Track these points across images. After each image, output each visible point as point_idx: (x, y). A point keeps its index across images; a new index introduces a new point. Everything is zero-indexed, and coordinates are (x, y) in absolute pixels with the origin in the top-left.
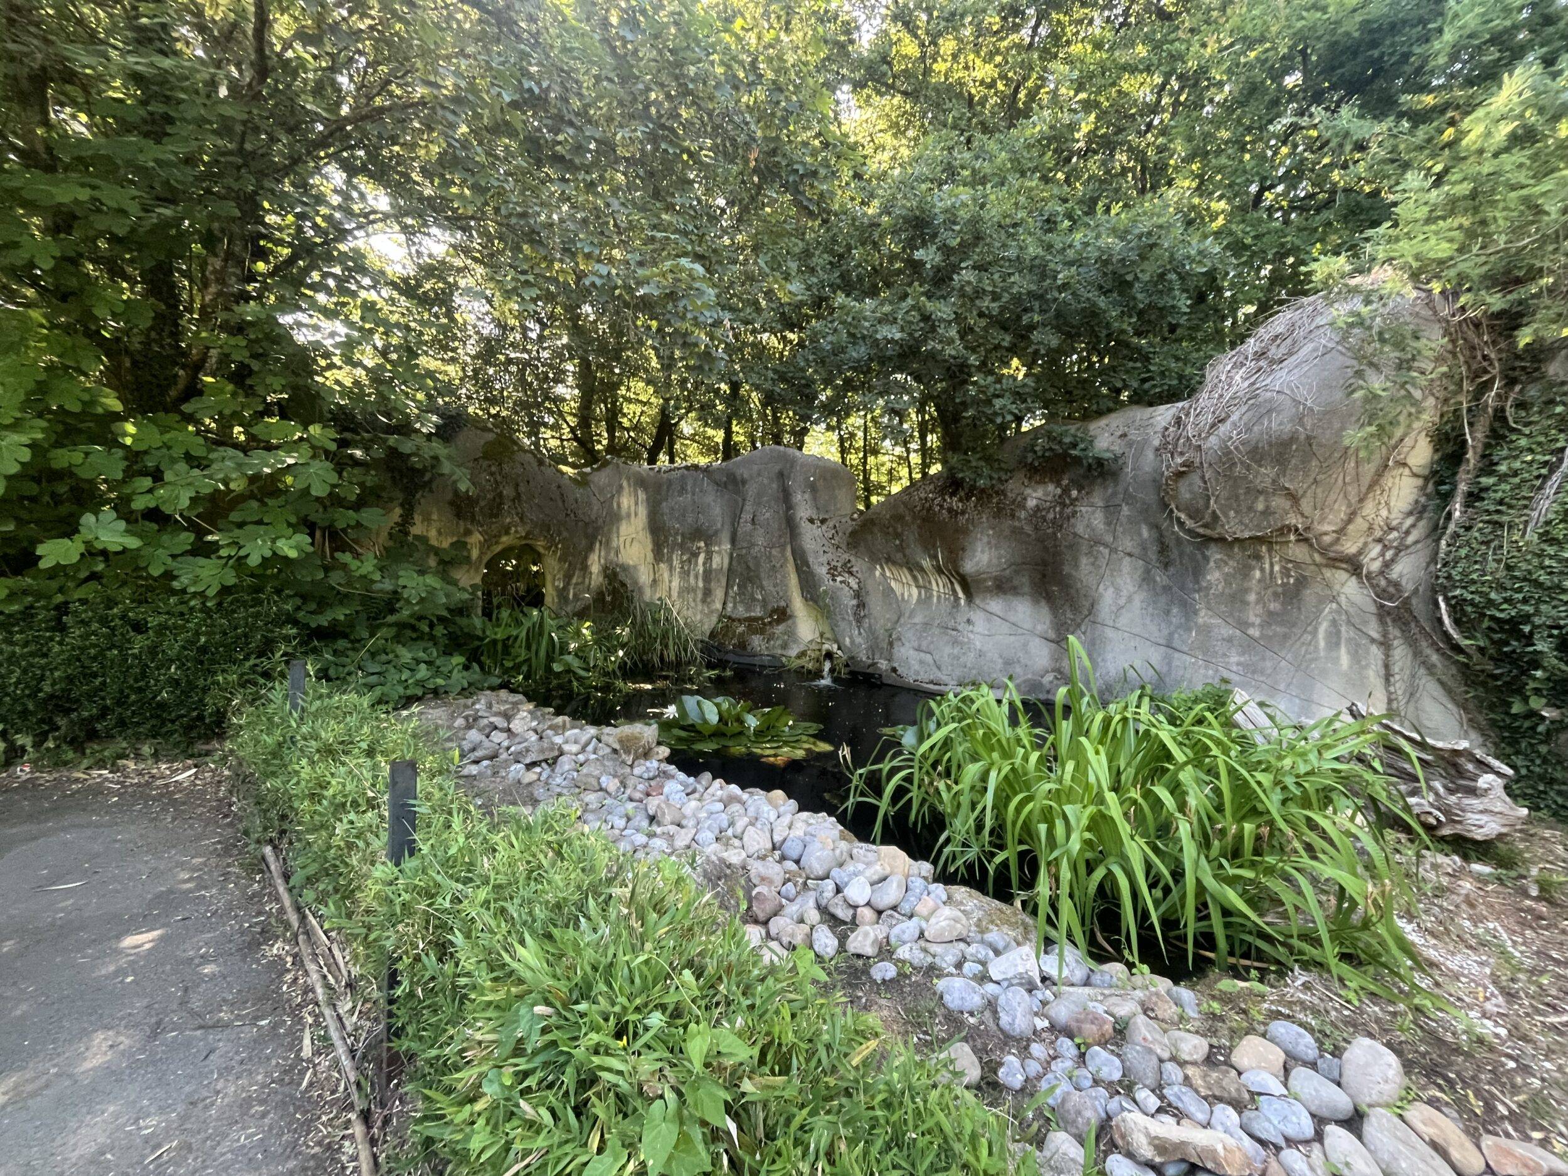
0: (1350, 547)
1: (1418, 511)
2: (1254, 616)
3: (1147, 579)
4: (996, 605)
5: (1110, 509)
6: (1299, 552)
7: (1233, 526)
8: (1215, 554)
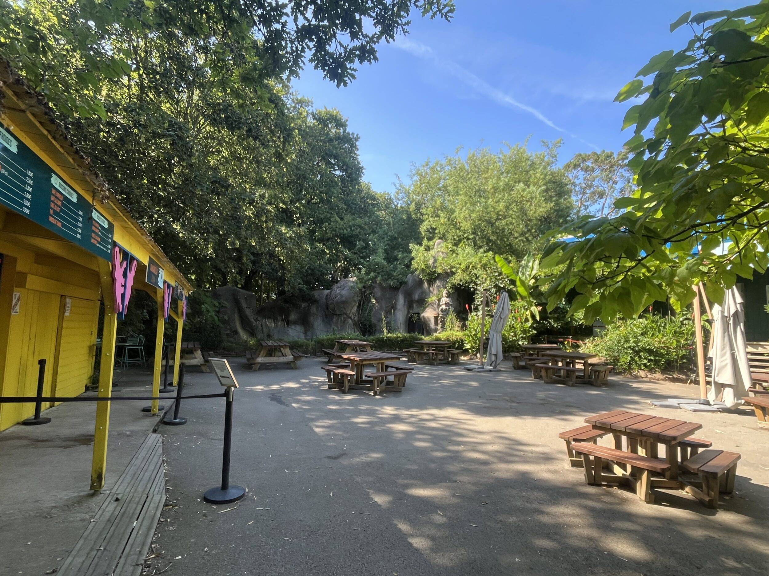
0: (350, 315)
1: (357, 310)
2: (339, 326)
4: (293, 327)
5: (317, 308)
6: (345, 316)
7: (338, 313)
8: (335, 316)
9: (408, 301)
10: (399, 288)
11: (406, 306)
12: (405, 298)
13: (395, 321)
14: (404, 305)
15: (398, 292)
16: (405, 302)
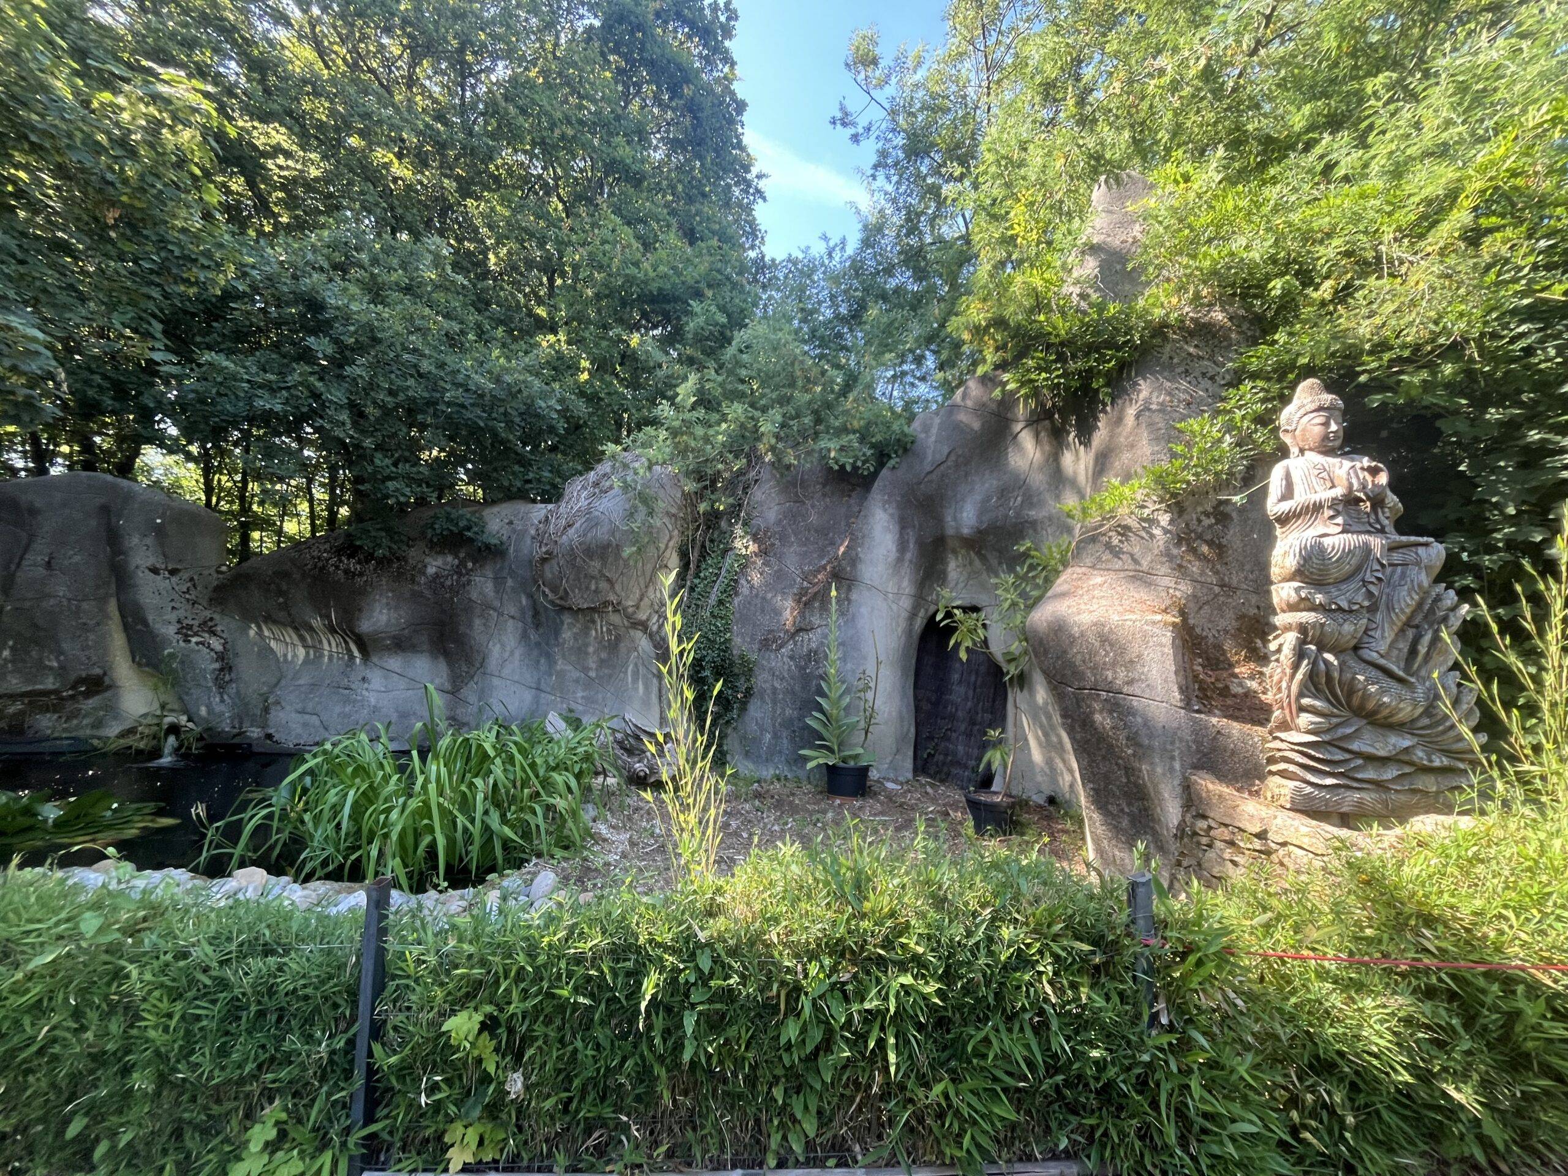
0: (642, 616)
2: (592, 663)
3: (524, 636)
4: (394, 663)
5: (498, 581)
6: (617, 618)
7: (578, 600)
9: (921, 544)
10: (874, 476)
11: (906, 570)
12: (903, 524)
13: (850, 646)
14: (900, 560)
15: (864, 498)
16: (902, 547)
